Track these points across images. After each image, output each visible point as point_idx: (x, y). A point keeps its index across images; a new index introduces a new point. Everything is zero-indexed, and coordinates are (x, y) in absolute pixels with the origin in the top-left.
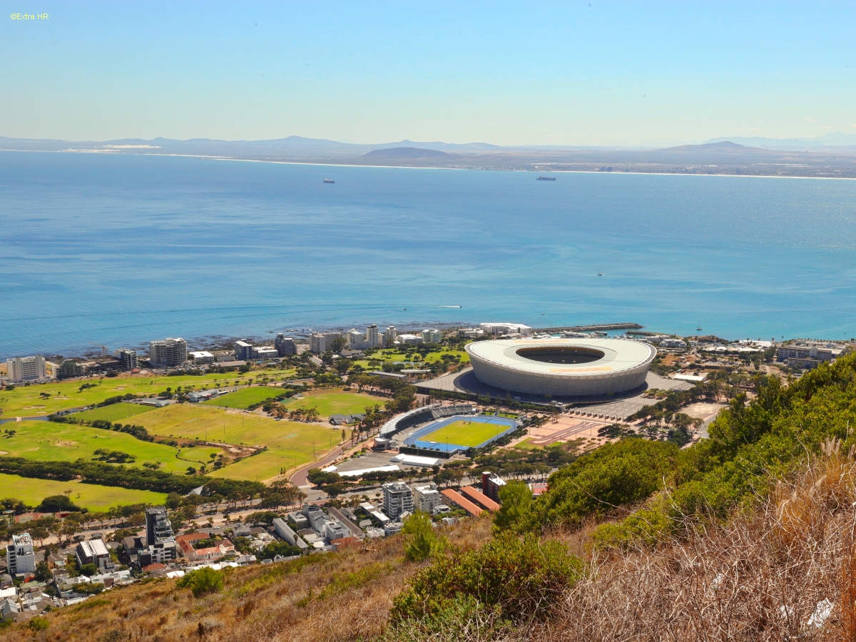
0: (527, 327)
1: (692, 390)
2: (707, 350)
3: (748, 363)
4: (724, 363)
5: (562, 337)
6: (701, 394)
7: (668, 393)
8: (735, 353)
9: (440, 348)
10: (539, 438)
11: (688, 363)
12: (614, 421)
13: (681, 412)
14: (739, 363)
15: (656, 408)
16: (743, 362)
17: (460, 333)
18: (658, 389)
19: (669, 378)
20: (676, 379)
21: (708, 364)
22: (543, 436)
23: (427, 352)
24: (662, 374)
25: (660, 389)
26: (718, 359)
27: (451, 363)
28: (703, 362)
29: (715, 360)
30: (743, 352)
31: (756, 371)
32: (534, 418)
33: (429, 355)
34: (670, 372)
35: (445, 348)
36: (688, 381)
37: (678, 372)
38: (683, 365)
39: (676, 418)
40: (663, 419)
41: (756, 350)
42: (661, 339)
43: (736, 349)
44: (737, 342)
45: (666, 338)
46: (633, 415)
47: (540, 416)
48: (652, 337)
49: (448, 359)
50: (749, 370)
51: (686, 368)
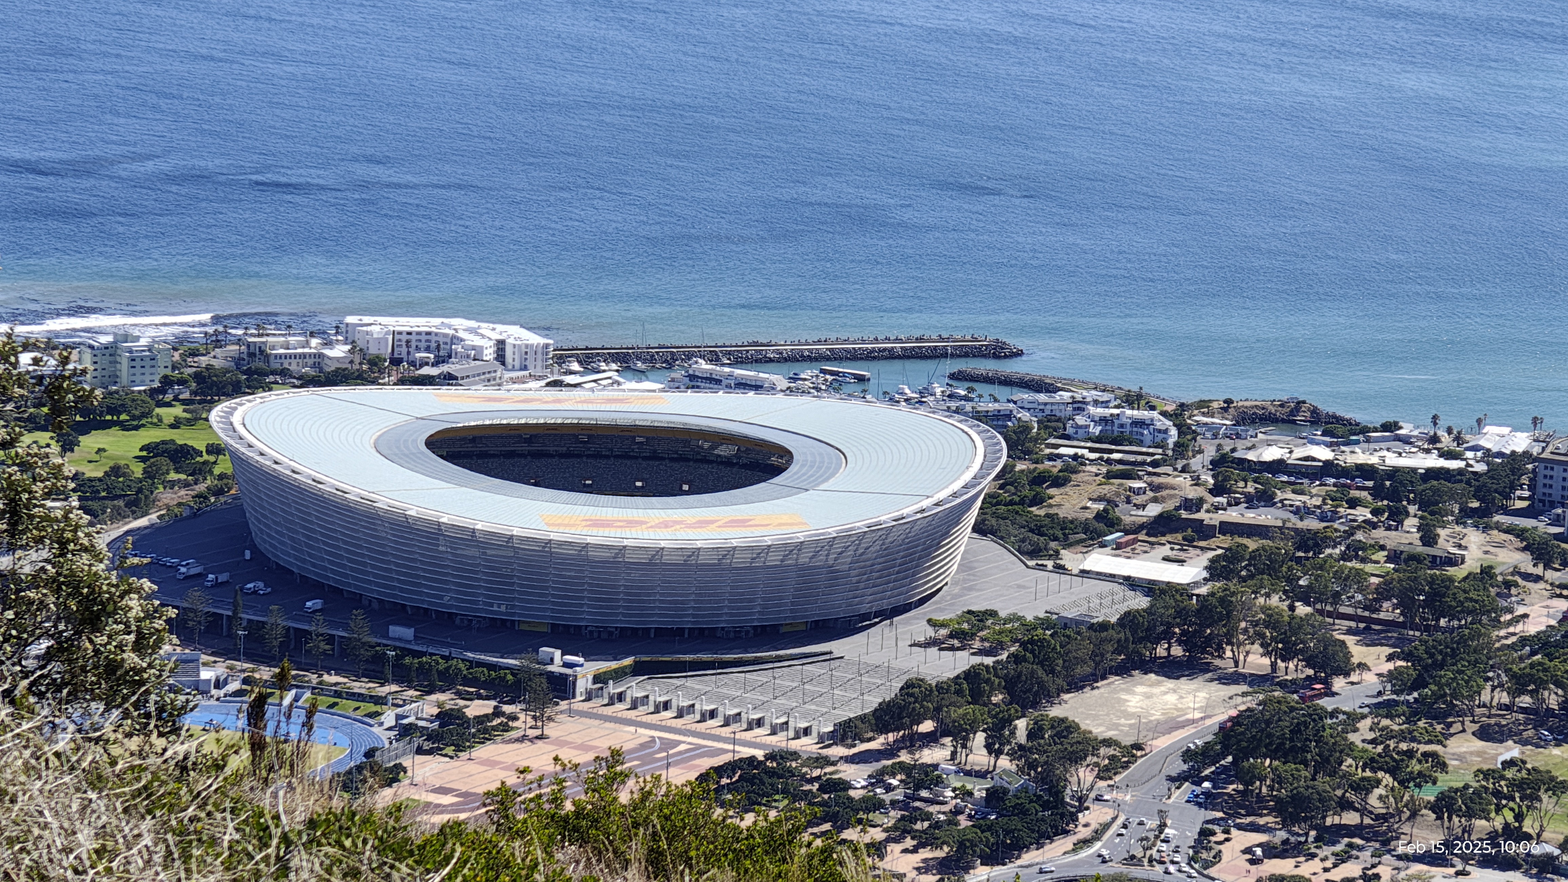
0: (535, 339)
1: (1128, 619)
2: (1251, 456)
3: (1397, 516)
4: (1301, 512)
5: (674, 386)
6: (1167, 636)
7: (1029, 627)
8: (1366, 471)
9: (147, 414)
10: (447, 800)
11: (1154, 510)
12: (779, 741)
13: (1055, 712)
14: (1363, 514)
15: (959, 692)
16: (1375, 512)
17: (252, 355)
18: (993, 614)
19: (1060, 569)
20: (1084, 573)
21: (1233, 515)
22: (465, 795)
23: (85, 429)
24: (1034, 553)
25: (1003, 614)
26: (1280, 495)
27: (173, 476)
28: (1217, 508)
29: (1265, 498)
30: (1394, 473)
31: (1421, 549)
32: (445, 717)
33: (90, 442)
34: (1068, 545)
35: (169, 413)
36: (1131, 583)
37: (1103, 545)
38: (1130, 515)
39: (1031, 735)
40: (980, 738)
41: (1454, 464)
42: (1079, 406)
43: (1374, 460)
44: (1390, 427)
45: (1096, 403)
46: (862, 718)
47: (477, 708)
48: (1042, 397)
49: (164, 461)
50: (1390, 544)
51: (1137, 529)
